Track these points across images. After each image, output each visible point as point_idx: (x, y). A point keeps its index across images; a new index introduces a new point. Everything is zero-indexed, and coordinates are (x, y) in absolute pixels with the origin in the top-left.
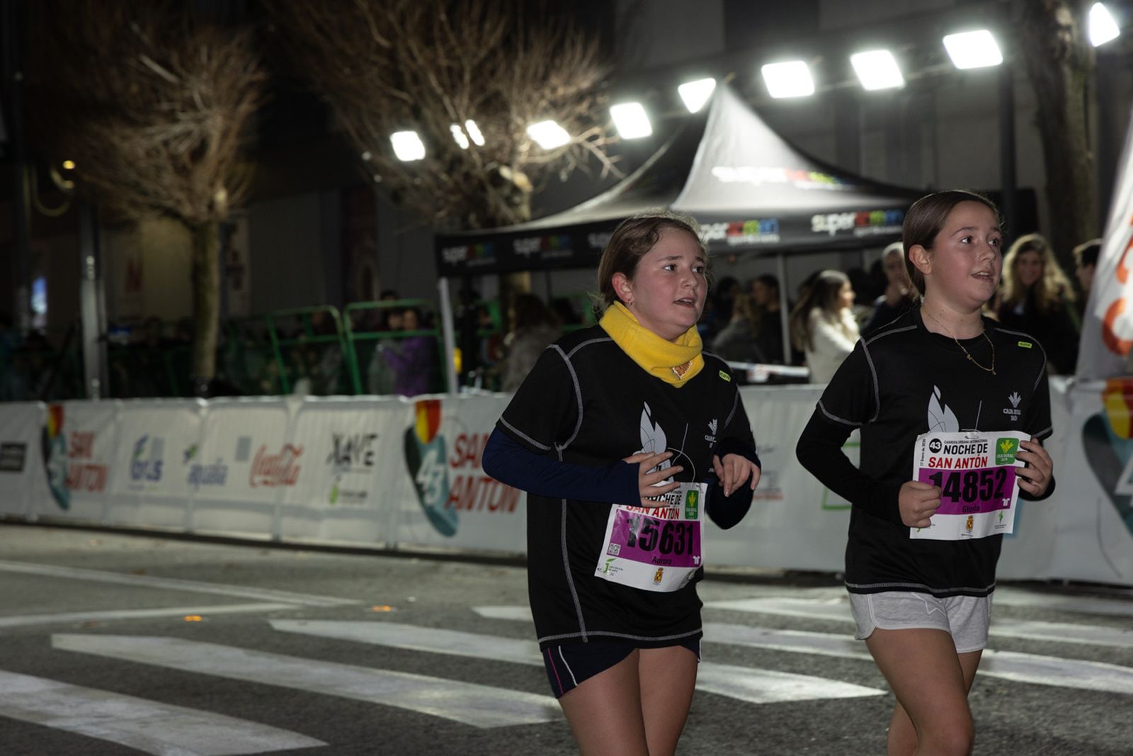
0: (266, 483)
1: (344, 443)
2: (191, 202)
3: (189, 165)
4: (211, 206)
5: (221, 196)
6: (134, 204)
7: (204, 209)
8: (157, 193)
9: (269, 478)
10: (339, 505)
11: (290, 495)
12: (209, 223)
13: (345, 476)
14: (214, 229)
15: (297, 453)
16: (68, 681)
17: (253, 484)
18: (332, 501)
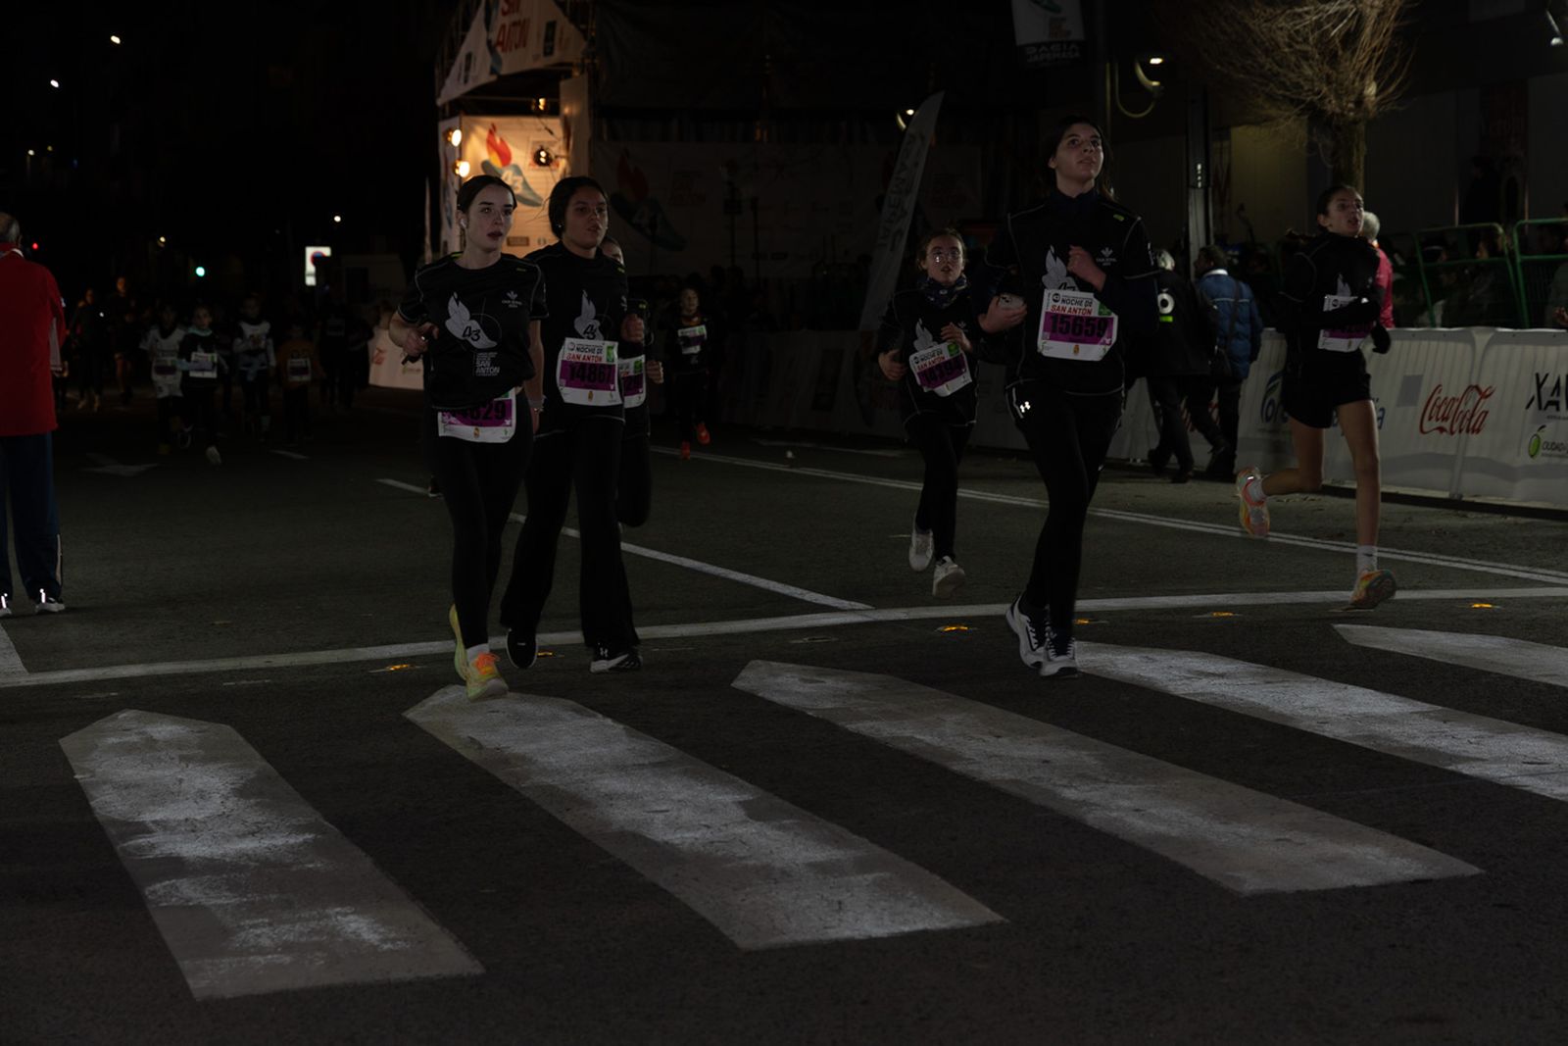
0: (1441, 429)
1: (1550, 384)
2: (1339, 97)
3: (1340, 52)
4: (1360, 102)
5: (1371, 90)
6: (1271, 97)
7: (1351, 105)
8: (1298, 86)
9: (1446, 425)
10: (1541, 460)
11: (1477, 445)
12: (1355, 122)
13: (1550, 425)
14: (1362, 127)
15: (1484, 396)
16: (1425, 700)
17: (1422, 431)
18: (1532, 456)
